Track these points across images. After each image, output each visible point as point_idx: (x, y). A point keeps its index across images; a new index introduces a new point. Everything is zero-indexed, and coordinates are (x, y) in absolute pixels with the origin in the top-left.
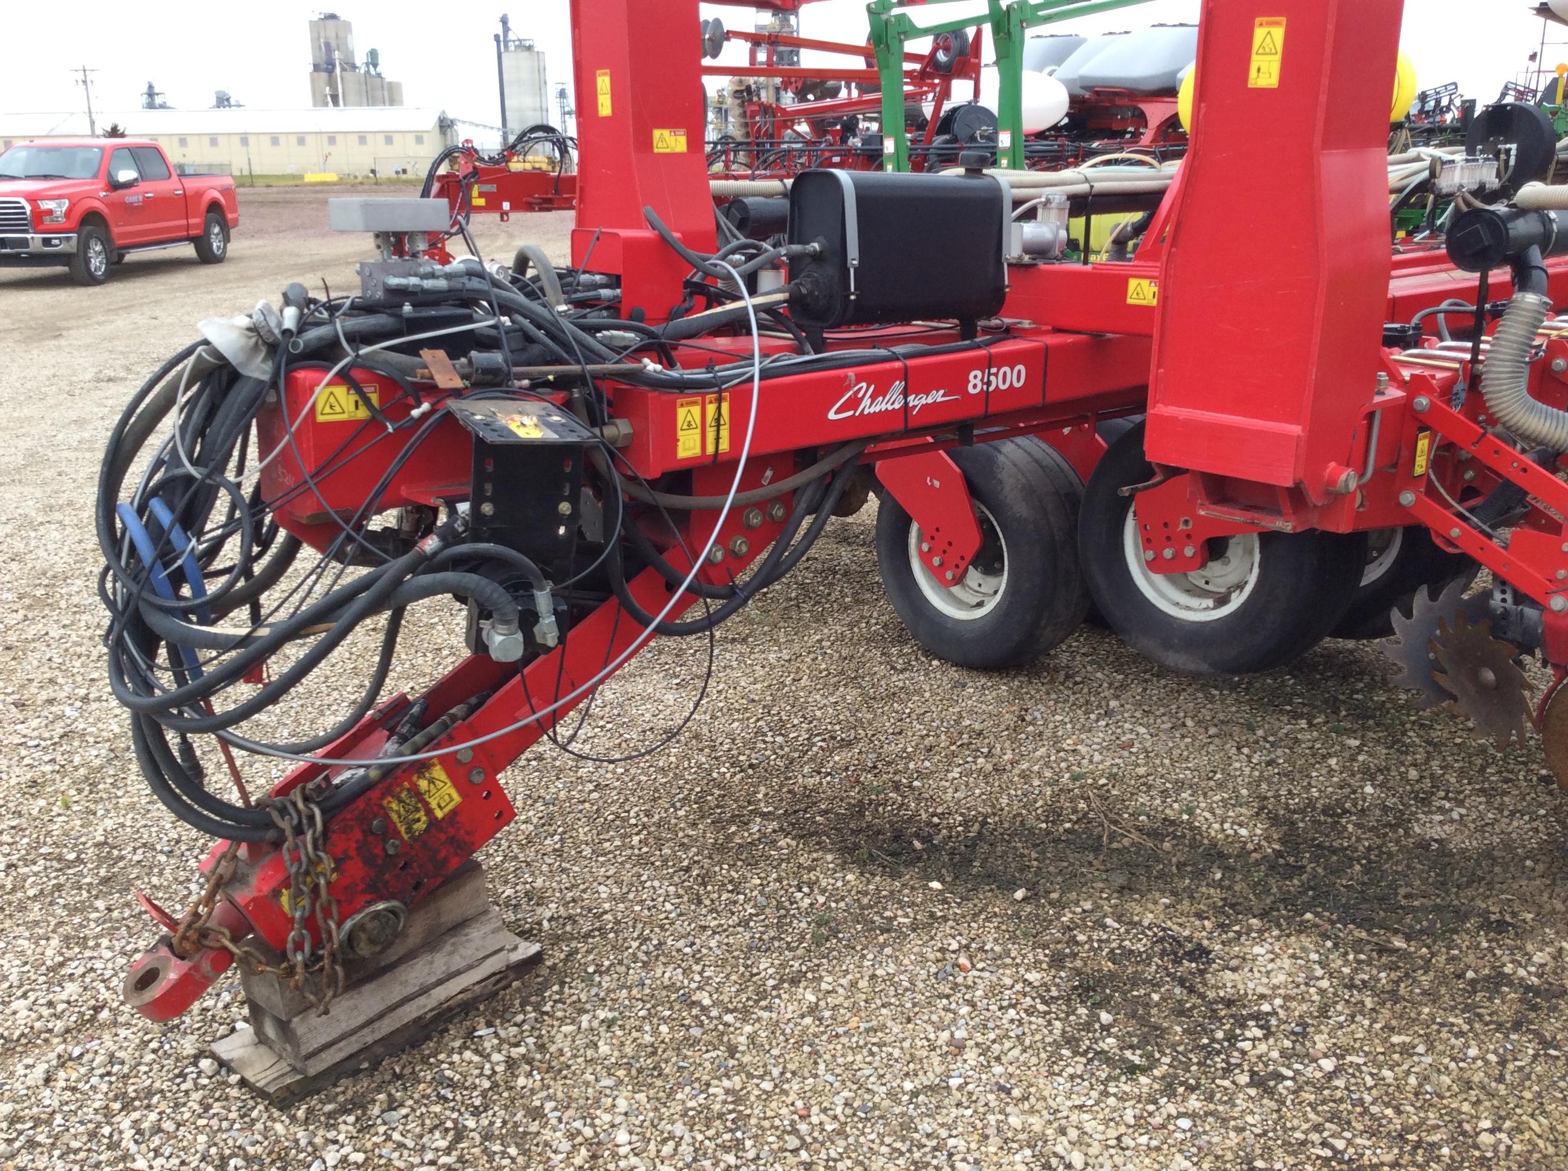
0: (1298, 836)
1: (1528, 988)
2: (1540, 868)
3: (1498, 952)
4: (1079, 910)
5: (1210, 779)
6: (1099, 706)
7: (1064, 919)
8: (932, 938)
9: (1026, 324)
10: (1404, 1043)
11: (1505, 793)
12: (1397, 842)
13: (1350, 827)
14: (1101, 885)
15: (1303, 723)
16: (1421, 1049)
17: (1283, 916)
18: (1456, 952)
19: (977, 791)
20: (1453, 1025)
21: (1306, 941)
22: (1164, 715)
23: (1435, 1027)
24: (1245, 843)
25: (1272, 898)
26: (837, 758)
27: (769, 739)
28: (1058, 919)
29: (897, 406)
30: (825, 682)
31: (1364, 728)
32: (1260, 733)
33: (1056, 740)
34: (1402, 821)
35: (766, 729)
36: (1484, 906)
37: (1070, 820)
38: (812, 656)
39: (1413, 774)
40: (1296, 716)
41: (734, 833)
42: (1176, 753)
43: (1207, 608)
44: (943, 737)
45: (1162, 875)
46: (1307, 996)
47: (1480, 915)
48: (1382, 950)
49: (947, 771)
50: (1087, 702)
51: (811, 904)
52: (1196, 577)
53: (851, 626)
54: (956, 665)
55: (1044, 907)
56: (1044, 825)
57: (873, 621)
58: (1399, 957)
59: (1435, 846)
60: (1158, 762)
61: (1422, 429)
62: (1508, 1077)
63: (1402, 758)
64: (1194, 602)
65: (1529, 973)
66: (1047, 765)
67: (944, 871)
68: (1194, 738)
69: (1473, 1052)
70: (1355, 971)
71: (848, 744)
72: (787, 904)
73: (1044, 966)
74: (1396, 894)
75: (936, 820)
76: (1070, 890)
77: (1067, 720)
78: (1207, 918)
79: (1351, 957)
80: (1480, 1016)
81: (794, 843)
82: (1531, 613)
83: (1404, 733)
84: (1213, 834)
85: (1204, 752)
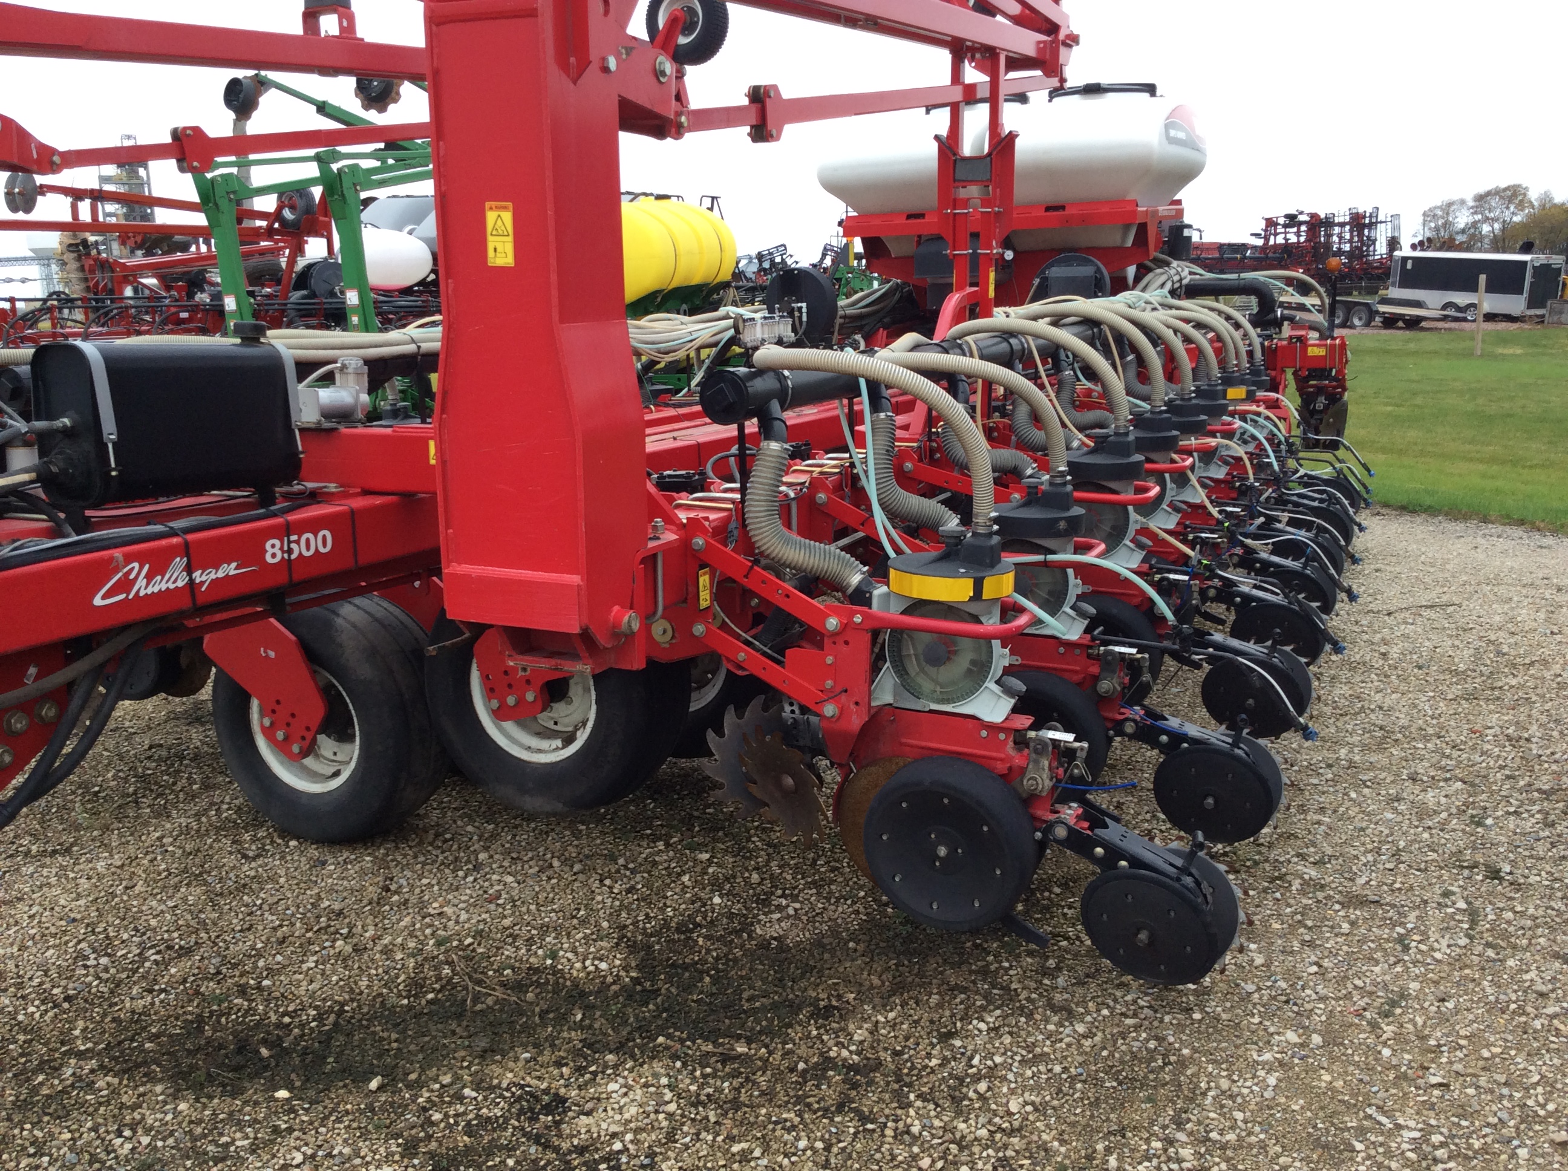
0: (654, 959)
1: (851, 1068)
2: (861, 948)
3: (825, 1037)
4: (437, 1086)
5: (574, 917)
6: (468, 862)
7: (421, 1100)
8: (274, 1156)
9: (332, 487)
10: (743, 1150)
11: (832, 882)
12: (742, 946)
13: (701, 941)
14: (462, 1053)
15: (661, 845)
16: (757, 1153)
17: (636, 1046)
18: (790, 1046)
19: (335, 978)
20: (786, 1120)
21: (658, 1067)
22: (532, 859)
23: (771, 1127)
24: (605, 977)
25: (629, 1028)
26: (173, 971)
27: (91, 962)
28: (414, 1102)
29: (180, 584)
30: (161, 885)
31: (715, 840)
32: (621, 861)
33: (422, 905)
34: (746, 926)
35: (88, 951)
36: (814, 994)
37: (434, 990)
38: (149, 857)
39: (755, 877)
40: (655, 839)
41: (41, 1084)
42: (541, 897)
43: (557, 749)
44: (298, 925)
45: (525, 1027)
46: (656, 1124)
47: (811, 1005)
48: (725, 1059)
49: (302, 962)
50: (456, 859)
51: (133, 1149)
52: (545, 719)
53: (198, 816)
54: (316, 842)
55: (401, 1090)
56: (405, 1001)
57: (225, 807)
58: (741, 1063)
59: (774, 943)
60: (524, 909)
61: (702, 567)
62: (833, 1161)
63: (747, 863)
64: (545, 744)
65: (851, 1052)
66: (411, 935)
67: (293, 1076)
68: (560, 878)
69: (802, 1144)
70: (701, 1087)
71: (186, 952)
72: (103, 1156)
73: (397, 1157)
74: (741, 999)
75: (287, 1020)
76: (430, 1067)
77: (434, 882)
78: (566, 1065)
79: (698, 1073)
80: (809, 1105)
81: (116, 1081)
82: (814, 719)
83: (749, 840)
84: (575, 973)
85: (568, 891)
